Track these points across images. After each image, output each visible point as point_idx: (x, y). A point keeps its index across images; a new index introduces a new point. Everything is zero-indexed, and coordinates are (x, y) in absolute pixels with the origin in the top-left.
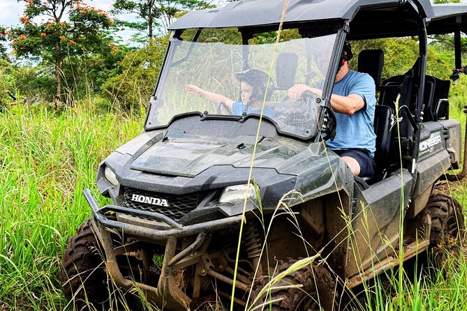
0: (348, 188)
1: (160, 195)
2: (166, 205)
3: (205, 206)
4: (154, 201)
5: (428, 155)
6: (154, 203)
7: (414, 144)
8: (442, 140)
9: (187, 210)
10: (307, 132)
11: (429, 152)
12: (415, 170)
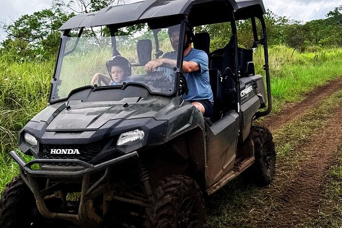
0: (201, 125)
1: (73, 146)
2: (78, 153)
3: (107, 149)
4: (69, 152)
5: (246, 99)
6: (69, 153)
7: (237, 92)
8: (253, 89)
9: (94, 154)
10: (170, 91)
11: (246, 98)
12: (240, 110)
